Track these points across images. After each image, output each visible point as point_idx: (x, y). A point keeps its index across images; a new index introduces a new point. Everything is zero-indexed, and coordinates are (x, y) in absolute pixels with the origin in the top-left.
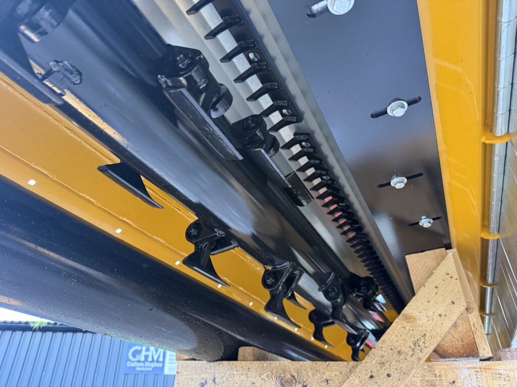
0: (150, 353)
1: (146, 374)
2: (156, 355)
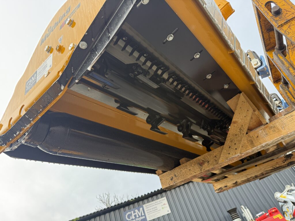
2: (139, 212)
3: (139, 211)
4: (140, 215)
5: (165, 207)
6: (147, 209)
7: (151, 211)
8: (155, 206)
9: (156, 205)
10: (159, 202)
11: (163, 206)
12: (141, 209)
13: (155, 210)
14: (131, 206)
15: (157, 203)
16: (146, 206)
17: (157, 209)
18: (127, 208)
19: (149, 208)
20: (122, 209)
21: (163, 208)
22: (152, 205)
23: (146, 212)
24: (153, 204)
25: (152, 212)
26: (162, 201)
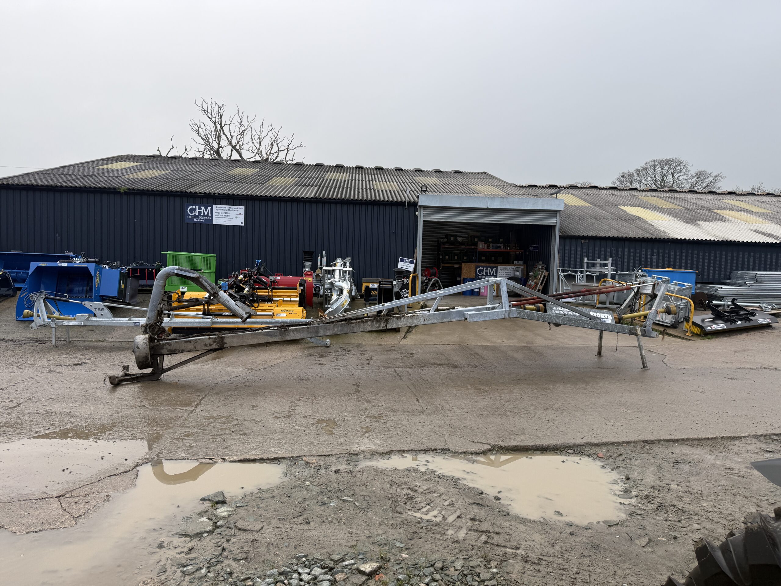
0: (202, 211)
1: (201, 224)
2: (206, 211)
3: (206, 209)
4: (206, 213)
5: (239, 218)
6: (217, 211)
7: (221, 215)
8: (228, 212)
9: (229, 210)
10: (234, 209)
11: (239, 216)
12: (209, 208)
13: (227, 216)
14: (198, 200)
15: (231, 209)
16: (216, 207)
17: (229, 216)
18: (192, 200)
19: (219, 211)
20: (185, 199)
21: (236, 217)
22: (224, 209)
23: (214, 214)
24: (226, 209)
25: (222, 217)
26: (238, 209)
